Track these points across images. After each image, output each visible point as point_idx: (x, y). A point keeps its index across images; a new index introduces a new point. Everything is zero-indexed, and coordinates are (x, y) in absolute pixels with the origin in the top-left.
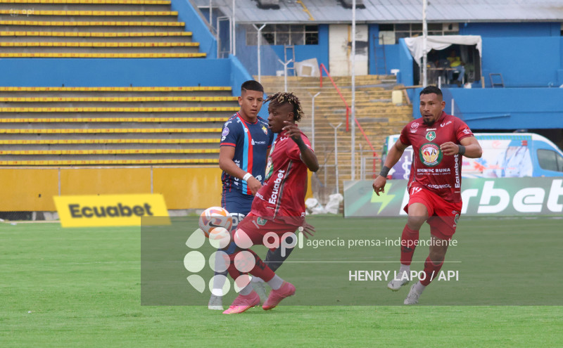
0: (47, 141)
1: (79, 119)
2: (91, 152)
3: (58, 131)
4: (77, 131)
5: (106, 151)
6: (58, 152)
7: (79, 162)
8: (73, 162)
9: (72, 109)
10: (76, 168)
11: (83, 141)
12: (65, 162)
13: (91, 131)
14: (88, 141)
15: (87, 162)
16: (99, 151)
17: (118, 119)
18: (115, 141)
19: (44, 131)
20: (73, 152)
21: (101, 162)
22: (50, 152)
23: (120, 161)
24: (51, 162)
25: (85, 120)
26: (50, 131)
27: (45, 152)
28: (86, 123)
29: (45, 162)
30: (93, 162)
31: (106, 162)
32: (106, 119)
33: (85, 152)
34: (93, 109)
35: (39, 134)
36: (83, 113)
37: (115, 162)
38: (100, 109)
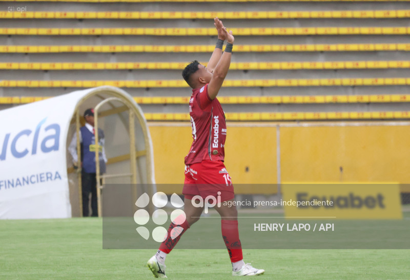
0: (259, 82)
1: (310, 47)
2: (329, 98)
3: (276, 65)
4: (307, 65)
5: (353, 98)
6: (276, 99)
7: (310, 115)
8: (300, 115)
9: (299, 31)
10: (306, 124)
11: (316, 81)
12: (288, 115)
13: (328, 65)
14: (325, 81)
15: (323, 115)
16: (342, 98)
17: (372, 47)
18: (368, 81)
19: (253, 65)
20: (300, 99)
21: (345, 115)
22: (264, 99)
23: (376, 114)
24: (266, 115)
25: (320, 47)
26: (263, 65)
27: (256, 99)
28: (322, 52)
29: (256, 115)
30: (332, 115)
31: (354, 115)
32: (353, 47)
33: (320, 99)
34: (333, 30)
35: (246, 71)
36: (316, 37)
37: (367, 115)
38: (343, 30)
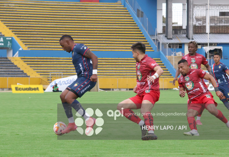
0: (115, 71)
1: (123, 66)
2: (125, 74)
3: (117, 69)
4: (122, 69)
5: (129, 74)
6: (117, 74)
7: (122, 76)
8: (121, 76)
9: (121, 64)
10: (122, 78)
11: (123, 71)
12: (119, 76)
13: (125, 69)
14: (125, 71)
15: (124, 76)
16: (127, 74)
17: (132, 66)
18: (131, 71)
19: (114, 69)
20: (121, 74)
21: (128, 76)
22: (115, 74)
23: (133, 76)
24: (116, 76)
25: (124, 66)
26: (115, 69)
27: (114, 74)
28: (124, 67)
29: (114, 76)
30: (126, 76)
31: (129, 76)
32: (129, 66)
33: (124, 74)
34: (126, 64)
35: (113, 70)
36: (124, 65)
37: (131, 76)
38: (128, 64)
